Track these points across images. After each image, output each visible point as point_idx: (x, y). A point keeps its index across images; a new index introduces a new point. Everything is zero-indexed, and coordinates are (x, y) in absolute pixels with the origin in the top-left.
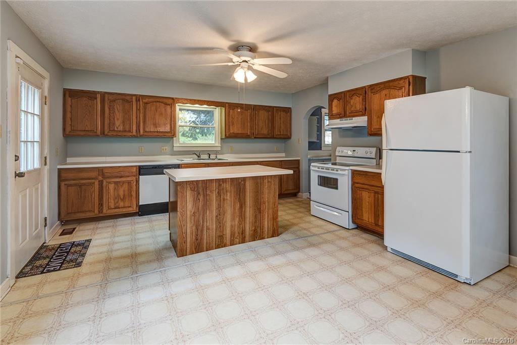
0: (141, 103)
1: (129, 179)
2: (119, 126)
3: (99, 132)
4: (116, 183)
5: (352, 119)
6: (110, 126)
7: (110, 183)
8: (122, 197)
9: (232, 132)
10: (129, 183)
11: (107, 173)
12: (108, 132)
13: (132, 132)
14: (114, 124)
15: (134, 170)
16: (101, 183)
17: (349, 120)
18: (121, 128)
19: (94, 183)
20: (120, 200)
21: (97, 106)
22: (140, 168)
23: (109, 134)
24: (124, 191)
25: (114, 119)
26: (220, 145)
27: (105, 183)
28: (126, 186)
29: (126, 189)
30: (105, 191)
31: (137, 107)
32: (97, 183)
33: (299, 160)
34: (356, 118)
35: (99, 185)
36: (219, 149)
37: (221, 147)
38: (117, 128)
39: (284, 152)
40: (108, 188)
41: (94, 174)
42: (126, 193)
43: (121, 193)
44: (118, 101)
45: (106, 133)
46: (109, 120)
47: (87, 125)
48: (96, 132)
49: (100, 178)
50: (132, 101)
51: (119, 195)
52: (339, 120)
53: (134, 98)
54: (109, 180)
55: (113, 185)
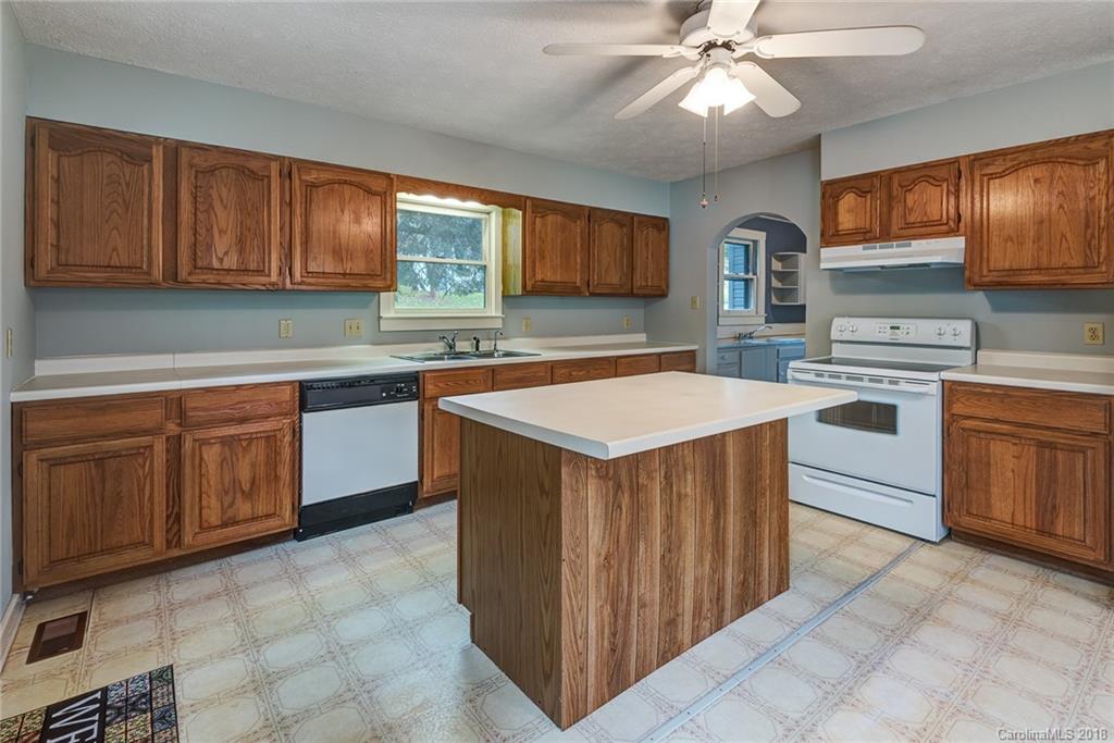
0: (296, 182)
1: (267, 426)
2: (226, 253)
3: (158, 273)
4: (225, 441)
5: (910, 245)
6: (195, 254)
7: (205, 442)
8: (246, 487)
9: (539, 277)
10: (271, 439)
11: (195, 409)
12: (190, 274)
13: (269, 275)
14: (209, 247)
15: (286, 394)
16: (175, 444)
17: (898, 246)
18: (231, 261)
19: (151, 447)
20: (239, 495)
21: (150, 187)
22: (304, 387)
23: (190, 279)
24: (253, 465)
25: (209, 230)
26: (500, 315)
27: (188, 445)
28: (259, 452)
29: (262, 457)
30: (187, 469)
31: (282, 198)
32: (160, 446)
34: (923, 242)
35: (168, 450)
37: (503, 319)
38: (221, 260)
39: (645, 331)
40: (201, 459)
41: (154, 416)
42: (261, 471)
43: (244, 474)
44: (224, 172)
45: (183, 274)
46: (191, 232)
47: (115, 249)
48: (149, 273)
49: (172, 428)
50: (269, 177)
51: (235, 482)
52: (861, 246)
53: (275, 166)
54: (200, 434)
55: (217, 449)
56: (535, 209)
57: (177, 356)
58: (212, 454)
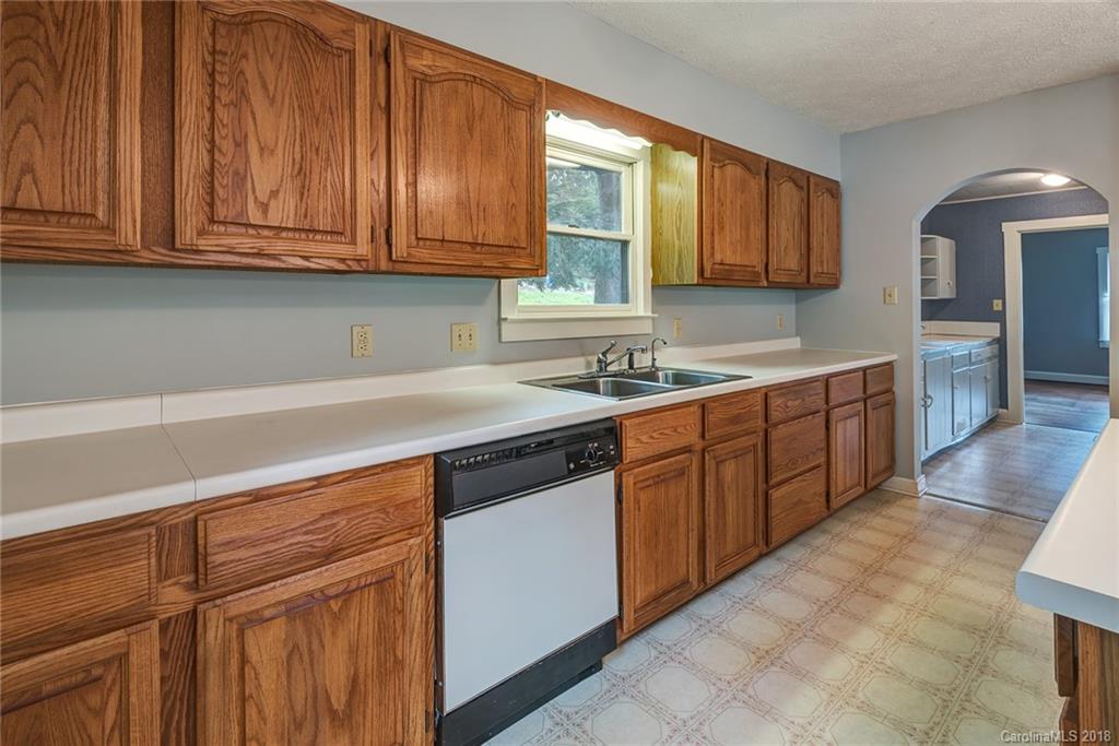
0: (398, 71)
1: (379, 558)
2: (274, 194)
3: (130, 231)
4: (298, 611)
6: (212, 191)
7: (255, 620)
8: (339, 701)
10: (384, 582)
11: (229, 544)
12: (201, 233)
13: (353, 242)
14: (241, 178)
16: (185, 635)
18: (284, 211)
19: (122, 659)
20: (325, 723)
21: (113, 35)
22: (443, 466)
23: (202, 243)
24: (353, 651)
25: (240, 144)
26: (650, 314)
27: (214, 634)
28: (364, 617)
29: (369, 629)
30: (213, 695)
31: (374, 95)
32: (146, 650)
33: (890, 363)
35: (164, 655)
36: (647, 328)
37: (653, 320)
38: (265, 208)
40: (244, 660)
41: (133, 575)
42: (368, 660)
43: (335, 671)
44: (270, 31)
45: (187, 233)
46: (204, 146)
47: (28, 169)
48: (110, 228)
49: (175, 598)
50: (351, 53)
51: (318, 696)
53: (361, 31)
54: (240, 604)
55: (278, 629)
56: (715, 155)
57: (167, 400)
58: (266, 647)
